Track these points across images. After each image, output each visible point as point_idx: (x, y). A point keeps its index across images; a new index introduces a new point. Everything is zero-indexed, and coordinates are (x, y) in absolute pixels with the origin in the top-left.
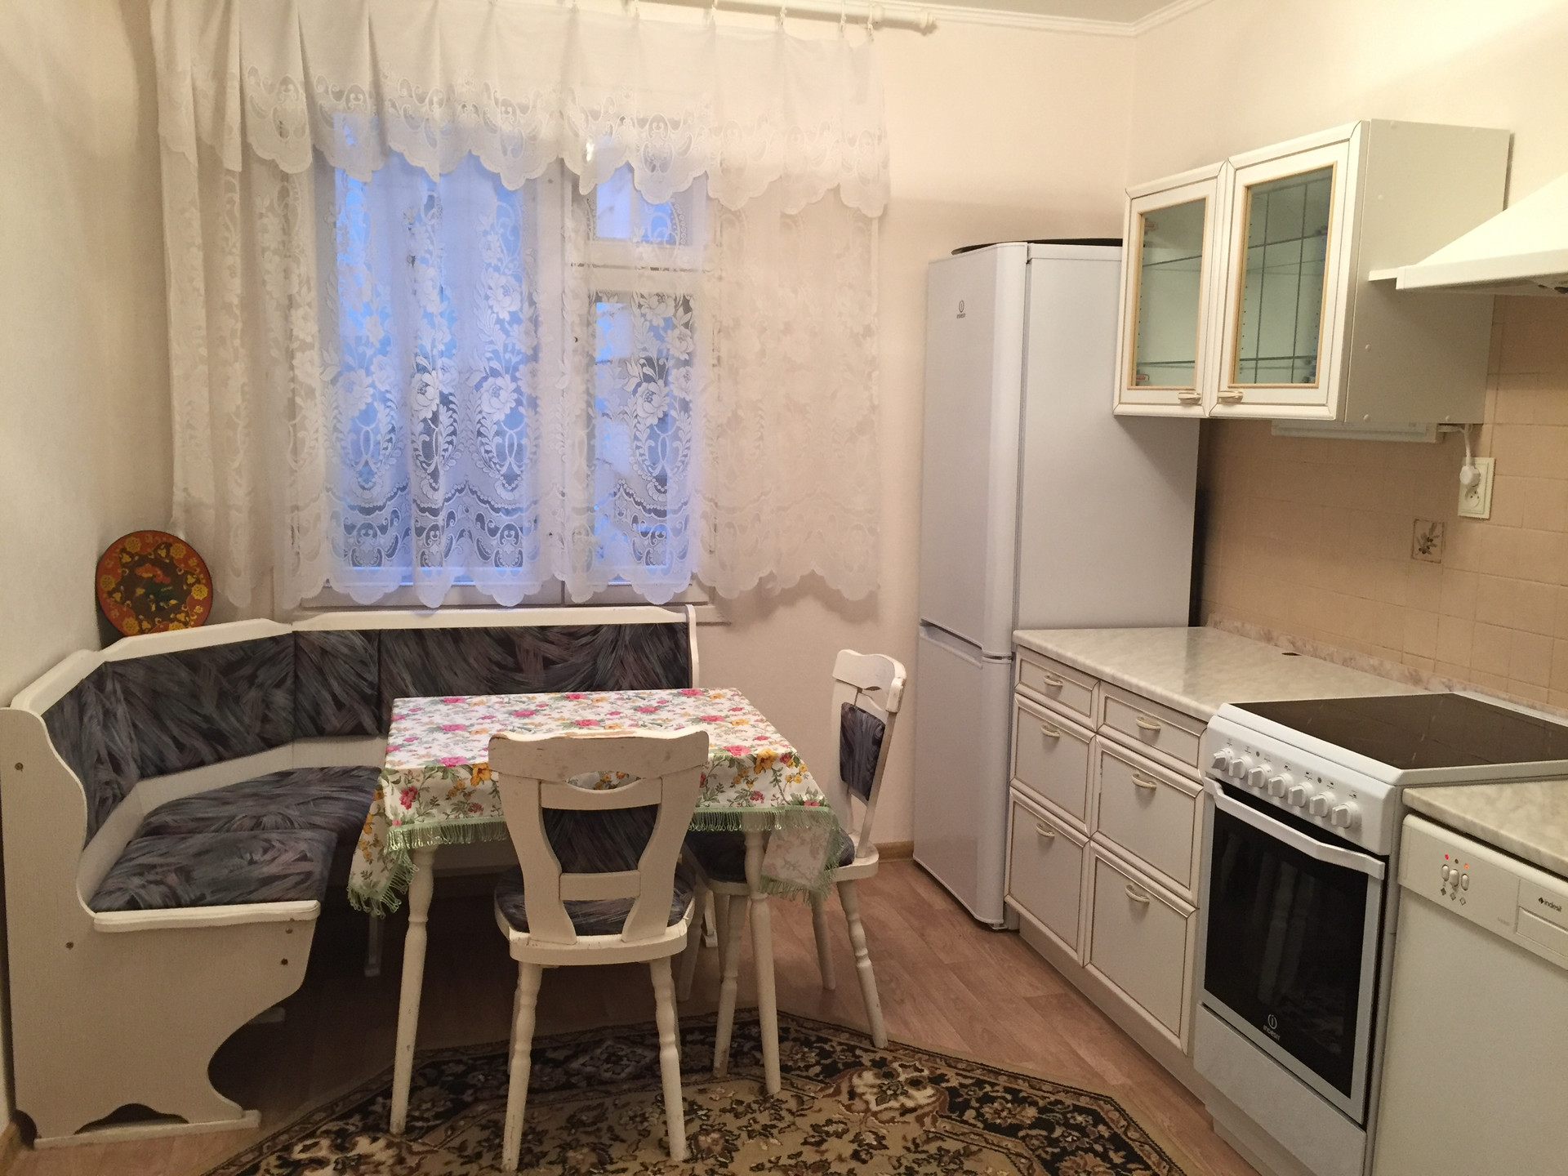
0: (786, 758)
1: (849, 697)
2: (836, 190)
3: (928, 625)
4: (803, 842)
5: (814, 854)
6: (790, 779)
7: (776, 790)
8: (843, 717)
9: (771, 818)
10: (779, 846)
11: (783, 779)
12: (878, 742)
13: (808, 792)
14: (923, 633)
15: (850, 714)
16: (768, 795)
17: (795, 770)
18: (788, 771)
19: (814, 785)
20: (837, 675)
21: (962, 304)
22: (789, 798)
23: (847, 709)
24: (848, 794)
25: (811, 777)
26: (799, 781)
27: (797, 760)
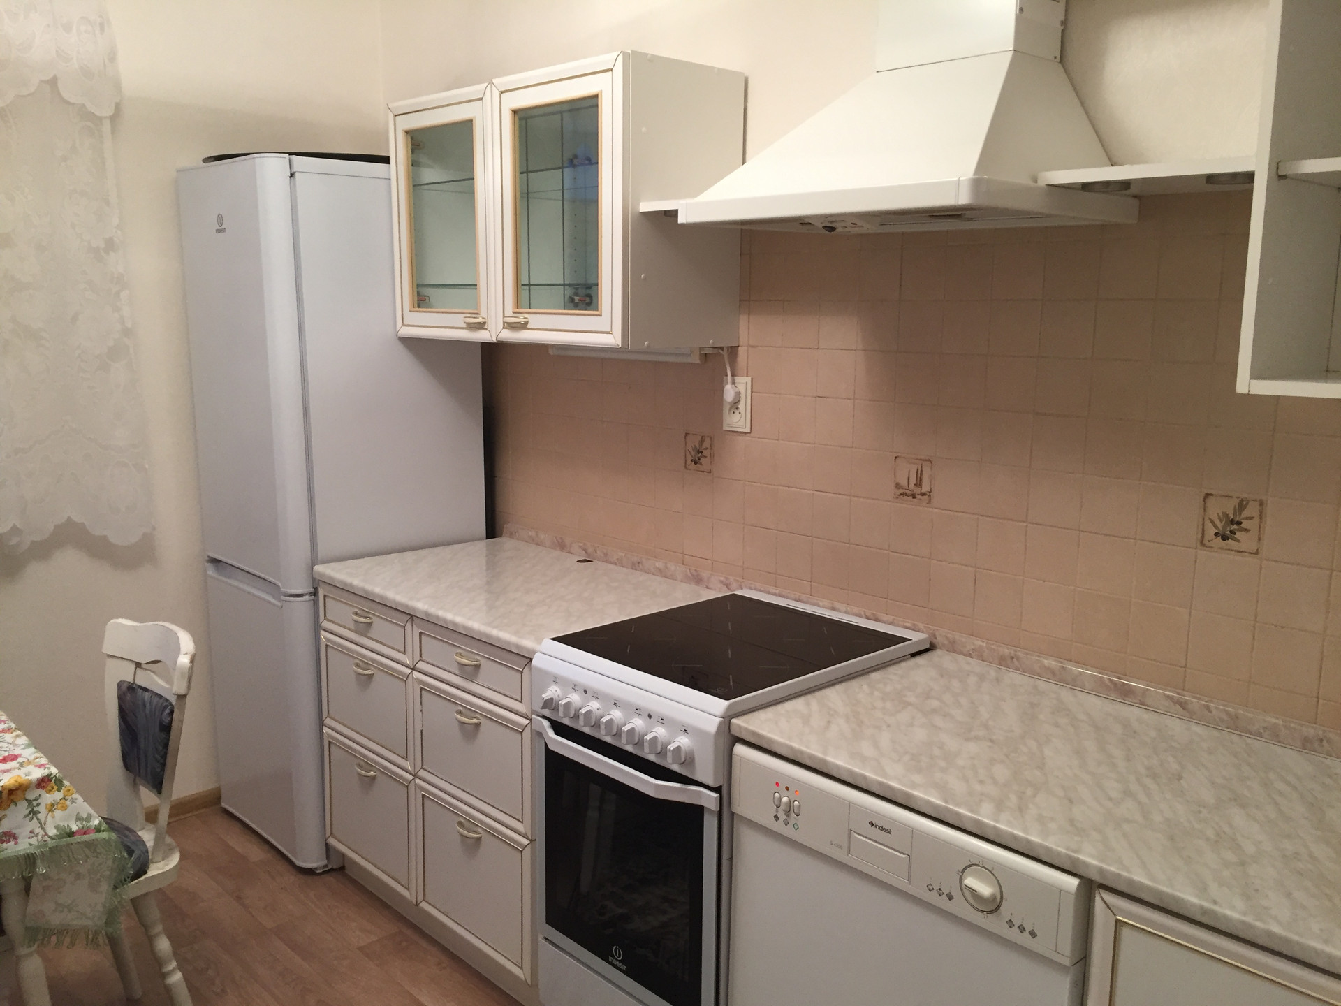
0: (43, 783)
1: (127, 674)
2: (53, 82)
3: (214, 561)
4: (78, 876)
5: (93, 887)
6: (52, 808)
7: (34, 825)
8: (121, 698)
9: (30, 860)
10: (46, 888)
11: (42, 809)
12: (166, 729)
13: (79, 819)
14: (211, 571)
15: (129, 695)
16: (23, 833)
17: (58, 796)
18: (48, 798)
19: (84, 808)
20: (108, 648)
21: (220, 217)
22: (52, 832)
23: (124, 687)
24: (135, 785)
25: (80, 799)
26: (65, 808)
27: (59, 783)
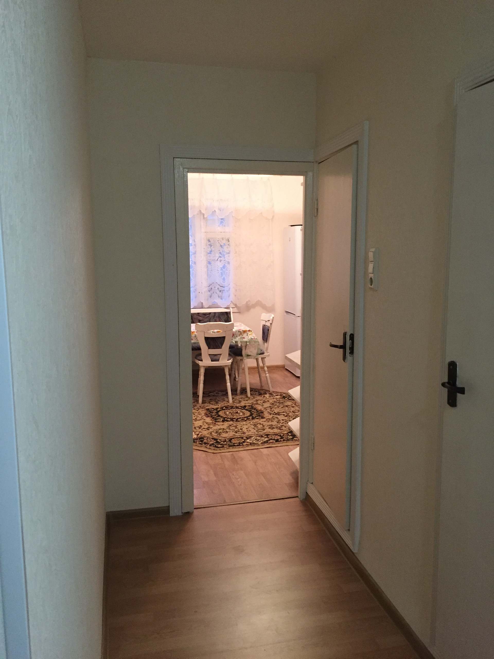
0: (249, 331)
1: (264, 323)
2: (261, 213)
3: (287, 312)
4: (253, 347)
5: (255, 349)
6: (250, 335)
7: (247, 337)
8: (263, 327)
9: (247, 342)
10: (248, 348)
11: (249, 335)
12: (268, 330)
13: (253, 337)
14: (285, 314)
16: (246, 338)
17: (251, 333)
18: (249, 333)
19: (255, 336)
20: (262, 319)
21: (290, 238)
22: (250, 338)
23: (263, 325)
24: (264, 343)
25: (254, 334)
26: (252, 335)
27: (251, 331)
